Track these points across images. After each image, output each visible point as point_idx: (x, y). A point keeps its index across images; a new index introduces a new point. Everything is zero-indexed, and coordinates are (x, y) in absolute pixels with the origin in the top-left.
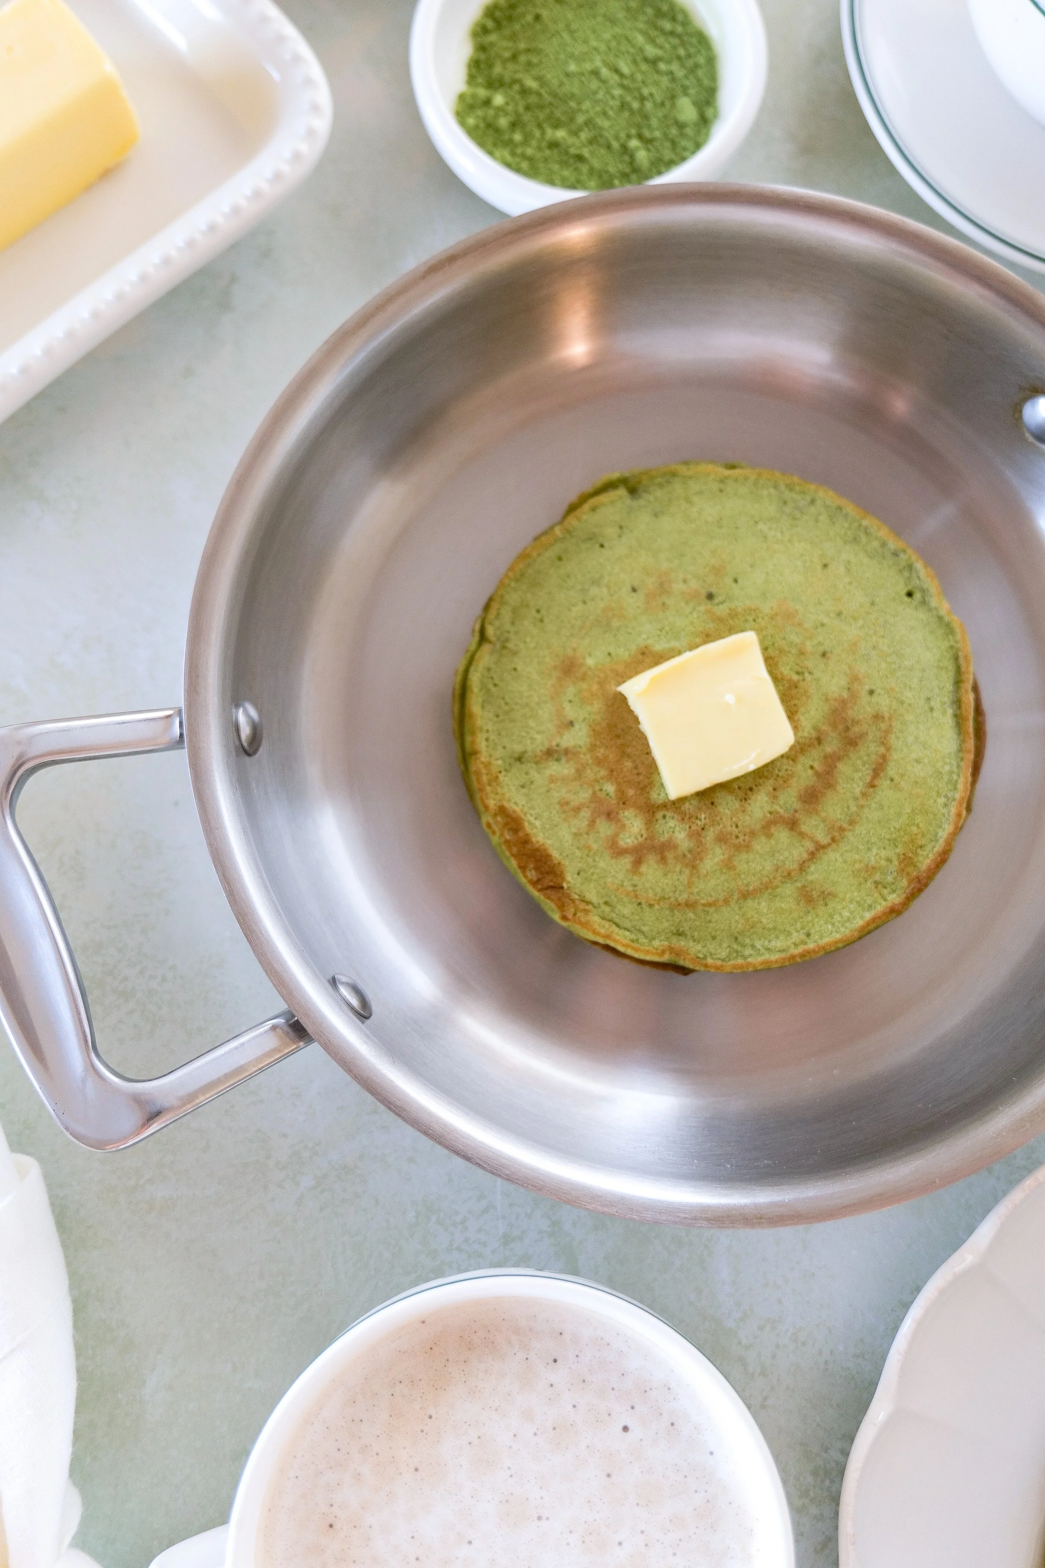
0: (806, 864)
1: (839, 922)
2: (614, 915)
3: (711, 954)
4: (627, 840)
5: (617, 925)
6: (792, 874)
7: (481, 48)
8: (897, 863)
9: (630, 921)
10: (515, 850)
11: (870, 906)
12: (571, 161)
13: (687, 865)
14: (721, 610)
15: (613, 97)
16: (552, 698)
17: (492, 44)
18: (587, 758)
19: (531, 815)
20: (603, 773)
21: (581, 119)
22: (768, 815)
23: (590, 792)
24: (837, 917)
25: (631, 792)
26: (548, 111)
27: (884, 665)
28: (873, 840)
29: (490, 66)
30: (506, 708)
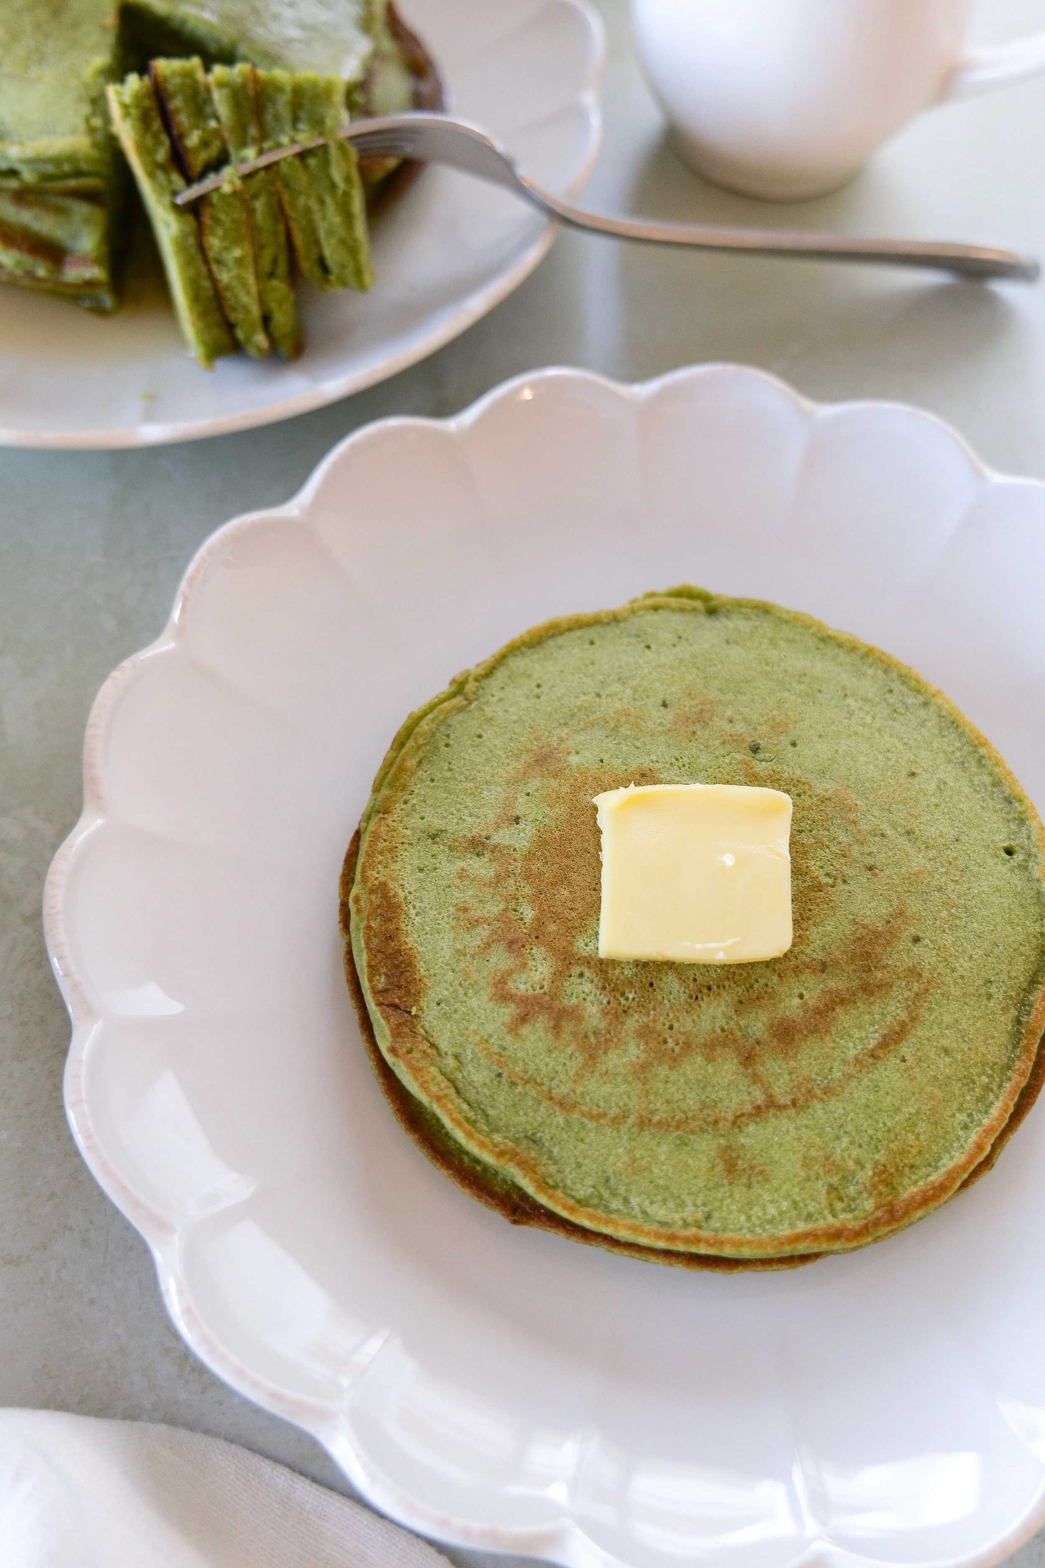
0: (744, 1119)
1: (759, 1218)
2: (460, 1076)
3: (565, 1186)
4: (521, 985)
5: (458, 1091)
6: (721, 1125)
8: (870, 1173)
9: (477, 1092)
10: (375, 941)
11: (809, 1217)
13: (583, 1049)
14: (761, 768)
16: (508, 783)
18: (518, 867)
19: (414, 907)
20: (528, 890)
22: (719, 1031)
23: (502, 906)
24: (756, 1211)
25: (552, 927)
27: (944, 914)
28: (849, 1128)
30: (449, 774)
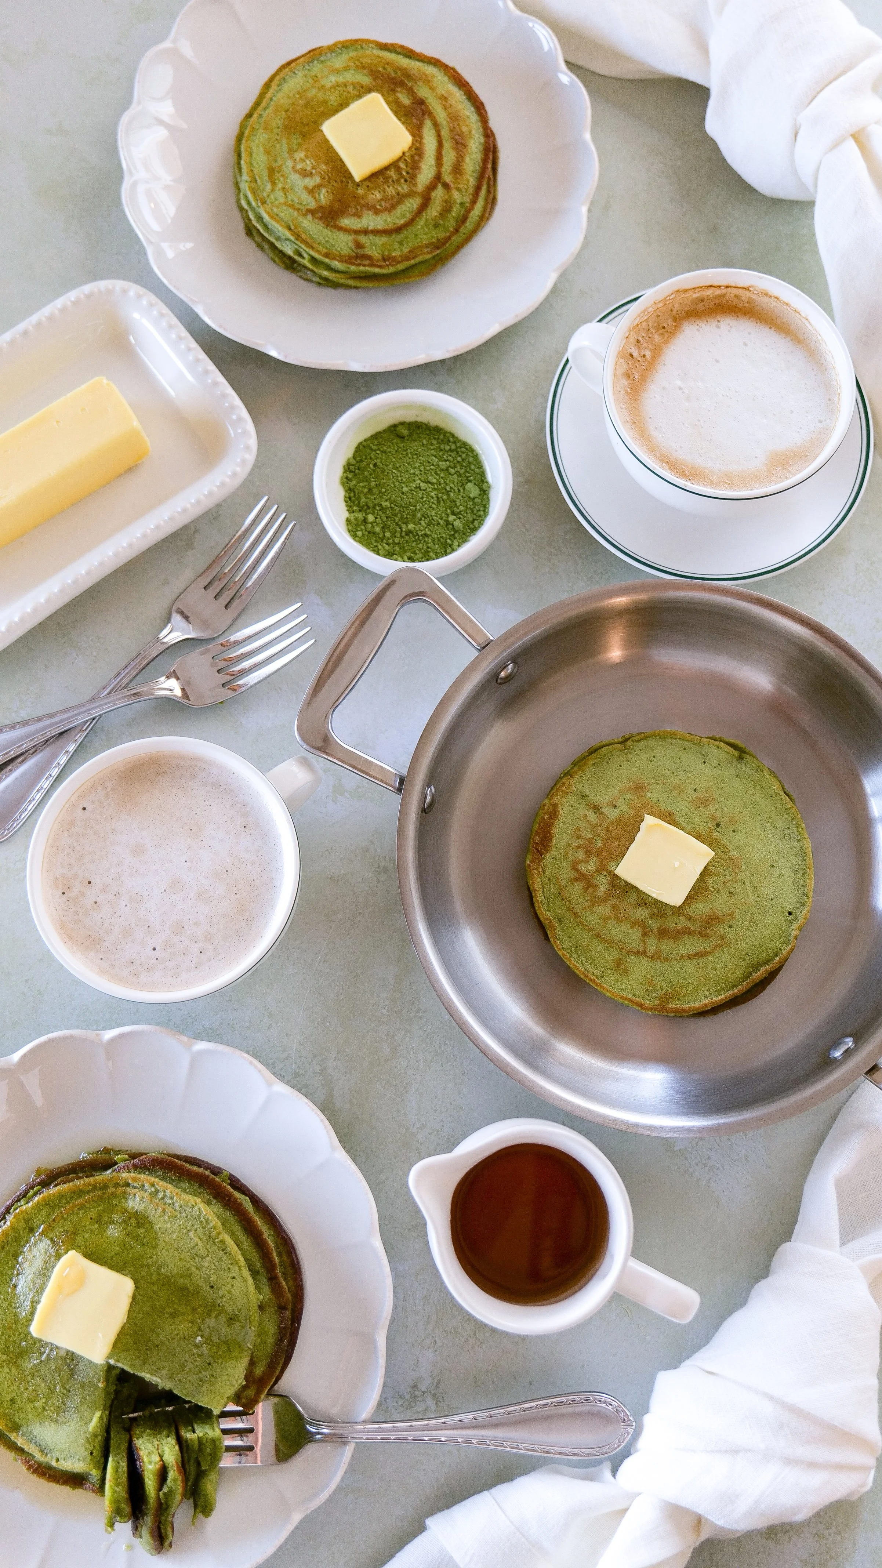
7: (349, 490)
12: (421, 538)
15: (432, 498)
17: (356, 486)
21: (419, 515)
26: (399, 515)
29: (359, 499)
